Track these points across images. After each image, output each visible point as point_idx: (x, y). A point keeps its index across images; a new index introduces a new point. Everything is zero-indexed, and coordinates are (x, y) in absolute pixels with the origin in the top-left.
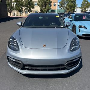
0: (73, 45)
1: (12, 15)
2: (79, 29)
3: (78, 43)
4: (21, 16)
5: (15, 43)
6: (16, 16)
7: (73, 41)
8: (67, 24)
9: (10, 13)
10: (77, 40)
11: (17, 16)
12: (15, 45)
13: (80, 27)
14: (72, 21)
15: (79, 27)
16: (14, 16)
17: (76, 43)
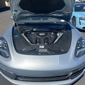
2: (80, 21)
5: (6, 45)
7: (79, 42)
10: (83, 41)
12: (6, 48)
17: (82, 45)
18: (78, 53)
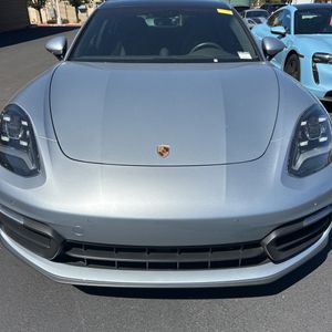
0: (303, 144)
1: (45, 20)
2: (314, 68)
3: (324, 135)
4: (79, 21)
6: (59, 23)
7: (304, 123)
8: (268, 47)
9: (39, 9)
10: (321, 120)
11: (64, 21)
13: (318, 59)
14: (283, 35)
15: (314, 61)
16: (55, 22)
17: (317, 134)
18: (300, 162)
